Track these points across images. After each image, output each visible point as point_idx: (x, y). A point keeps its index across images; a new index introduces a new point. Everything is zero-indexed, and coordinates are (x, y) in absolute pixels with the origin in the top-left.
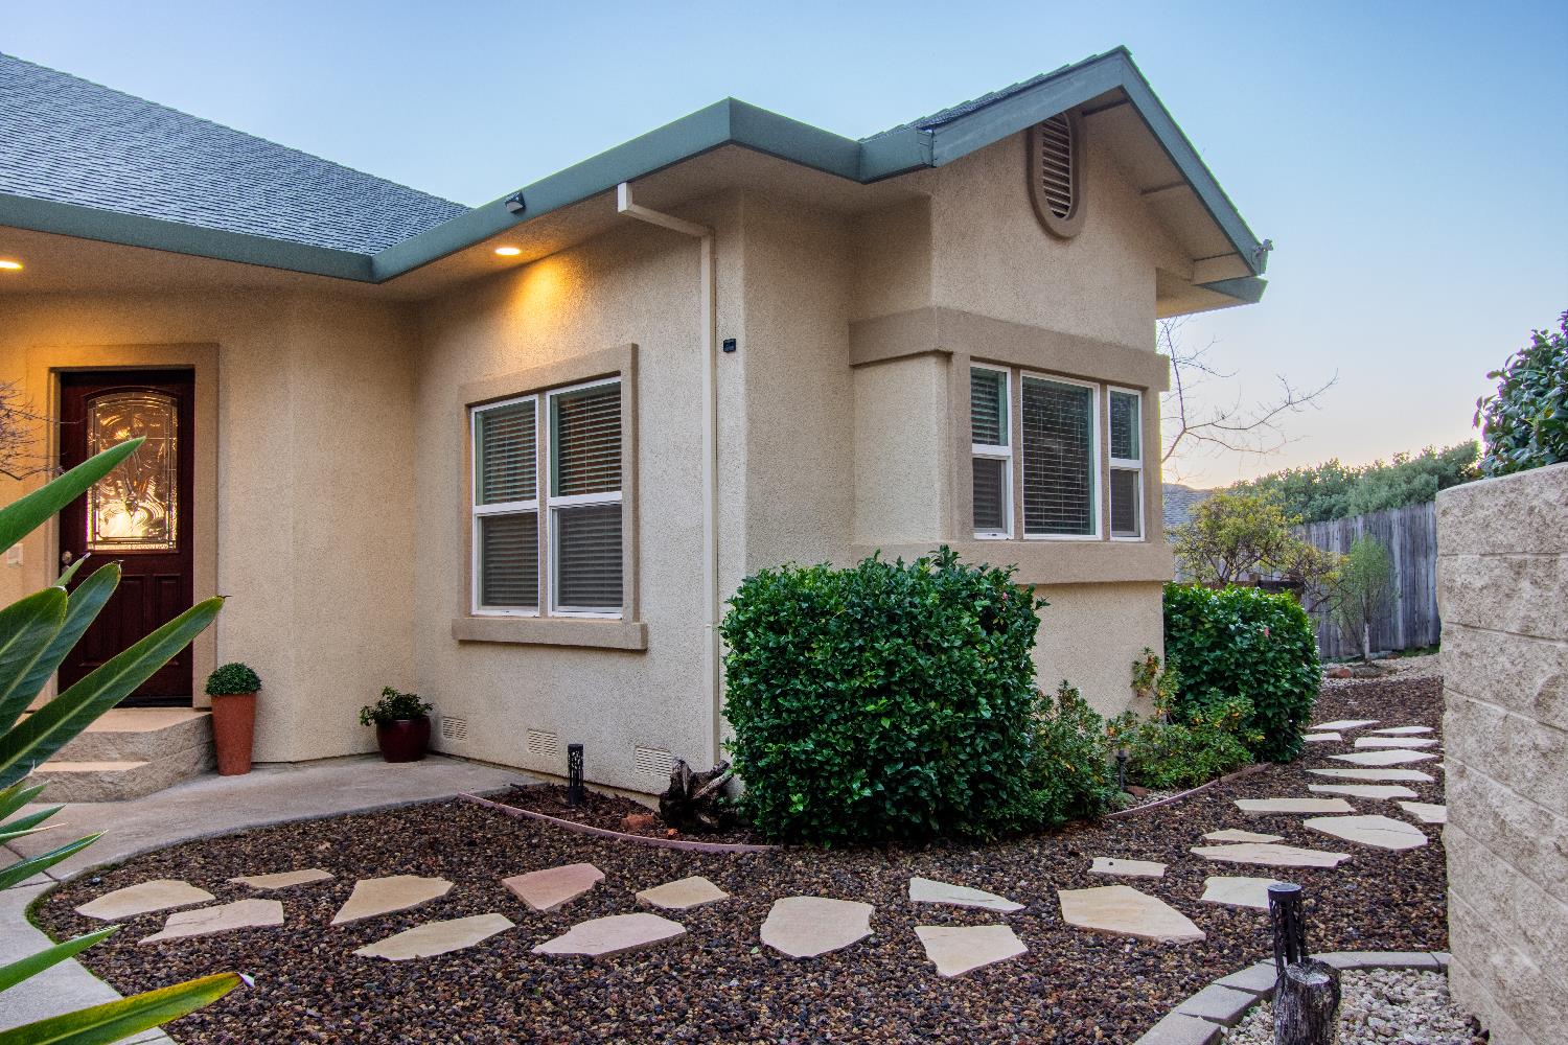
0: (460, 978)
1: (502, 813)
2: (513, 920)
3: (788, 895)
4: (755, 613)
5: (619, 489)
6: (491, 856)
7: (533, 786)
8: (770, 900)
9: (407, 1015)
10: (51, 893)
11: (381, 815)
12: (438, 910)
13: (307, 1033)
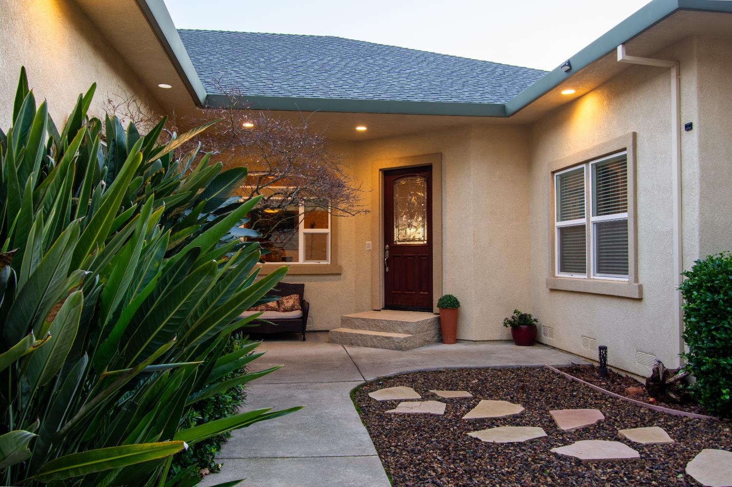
0: (511, 456)
1: (563, 377)
2: (547, 433)
3: (713, 448)
4: (698, 281)
5: (626, 211)
6: (550, 398)
7: (583, 365)
8: (700, 448)
9: (479, 469)
10: (362, 386)
11: (504, 370)
12: (514, 421)
13: (433, 467)
